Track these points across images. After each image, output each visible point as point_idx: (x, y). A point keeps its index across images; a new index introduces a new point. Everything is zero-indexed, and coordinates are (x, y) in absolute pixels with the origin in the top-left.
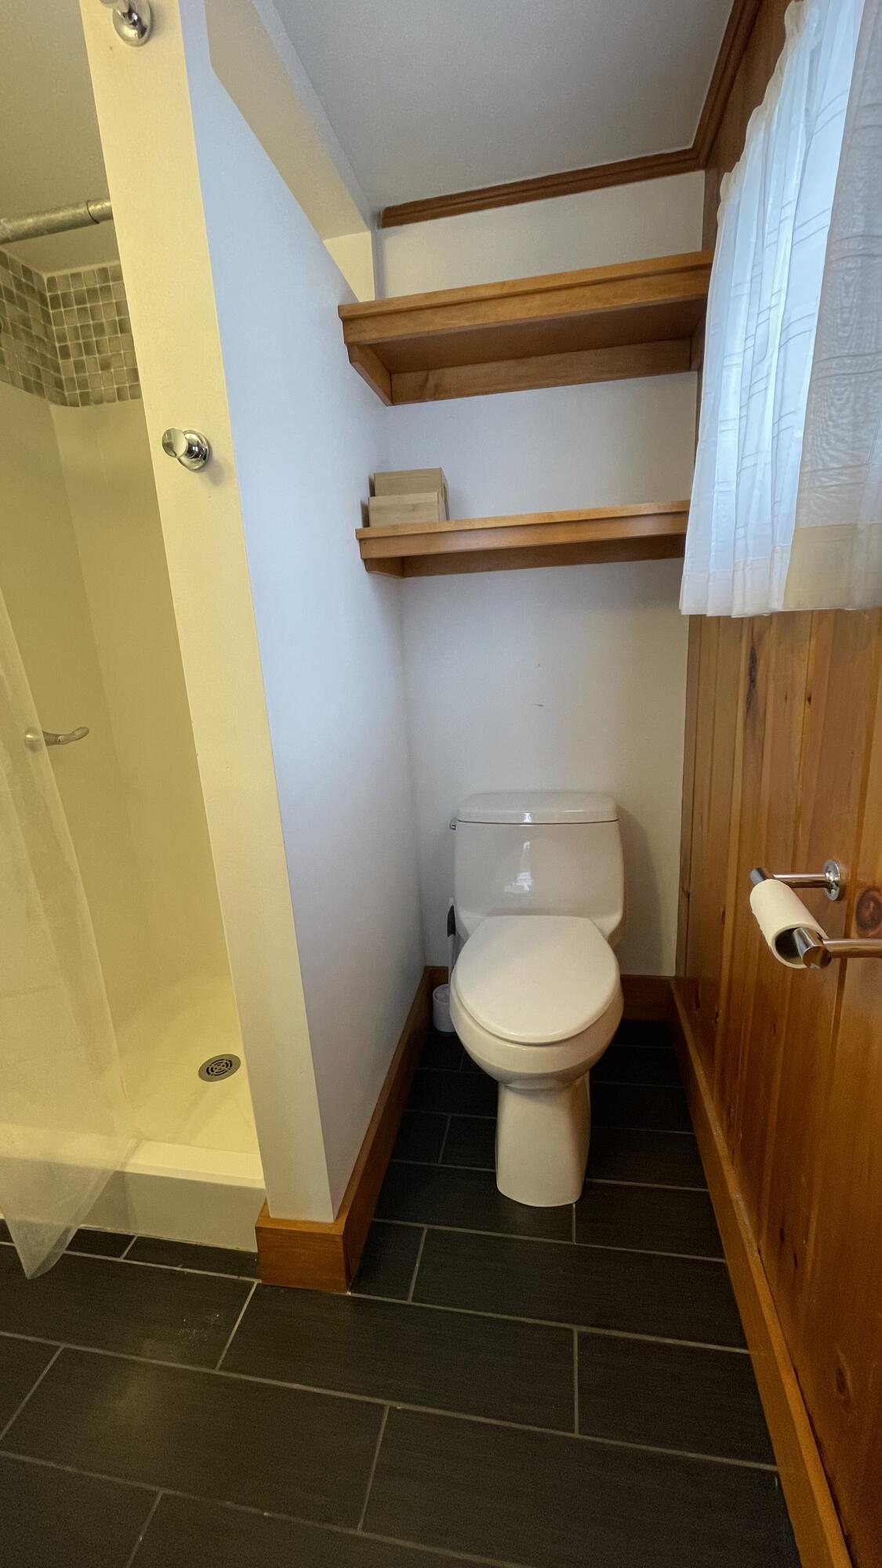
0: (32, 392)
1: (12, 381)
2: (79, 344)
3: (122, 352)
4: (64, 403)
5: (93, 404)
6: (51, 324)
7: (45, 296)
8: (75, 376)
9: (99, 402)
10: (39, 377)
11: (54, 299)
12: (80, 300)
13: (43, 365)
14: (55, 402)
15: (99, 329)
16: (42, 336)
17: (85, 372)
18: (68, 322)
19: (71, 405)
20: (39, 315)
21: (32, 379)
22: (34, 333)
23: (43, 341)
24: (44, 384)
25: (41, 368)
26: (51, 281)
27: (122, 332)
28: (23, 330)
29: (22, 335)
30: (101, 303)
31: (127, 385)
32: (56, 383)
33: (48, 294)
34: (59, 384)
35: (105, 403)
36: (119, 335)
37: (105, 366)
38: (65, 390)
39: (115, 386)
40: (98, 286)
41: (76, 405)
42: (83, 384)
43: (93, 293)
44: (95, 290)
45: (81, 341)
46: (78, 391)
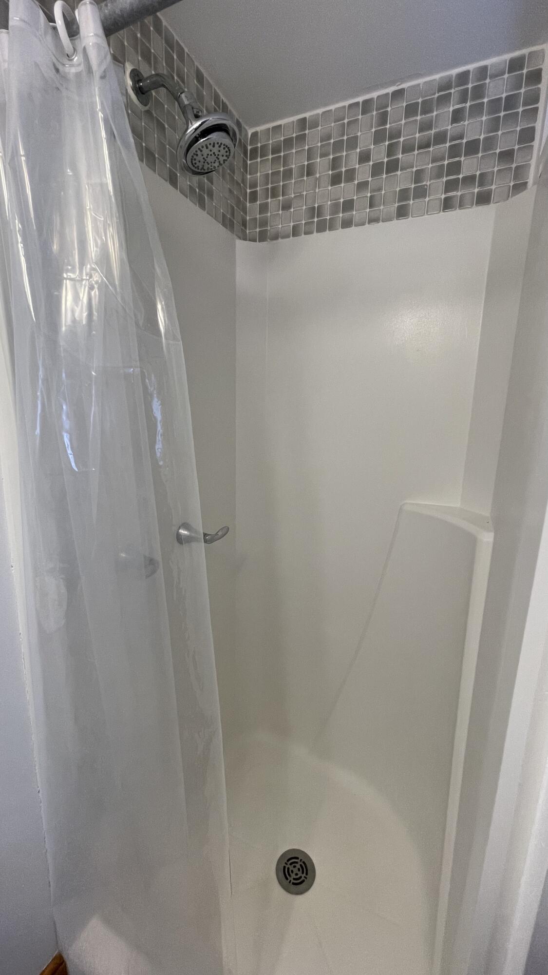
0: (227, 228)
1: (215, 216)
2: (268, 189)
3: (305, 193)
4: (245, 239)
5: (269, 240)
6: (247, 173)
7: (247, 148)
8: (258, 216)
9: (276, 237)
10: (233, 214)
11: (254, 151)
12: (276, 150)
13: (237, 206)
14: (240, 238)
15: (288, 174)
16: (240, 182)
17: (267, 213)
18: (263, 169)
19: (250, 240)
20: (241, 164)
21: (229, 216)
22: (235, 178)
23: (240, 185)
24: (235, 222)
25: (235, 208)
26: (255, 135)
27: (308, 175)
28: (230, 175)
29: (228, 177)
30: (294, 151)
31: (303, 222)
32: (243, 222)
33: (249, 148)
34: (244, 224)
35: (280, 239)
36: (305, 178)
37: (286, 207)
38: (248, 229)
39: (292, 224)
40: (294, 135)
41: (255, 241)
42: (264, 223)
43: (288, 143)
44: (291, 139)
45: (270, 186)
46: (258, 230)
